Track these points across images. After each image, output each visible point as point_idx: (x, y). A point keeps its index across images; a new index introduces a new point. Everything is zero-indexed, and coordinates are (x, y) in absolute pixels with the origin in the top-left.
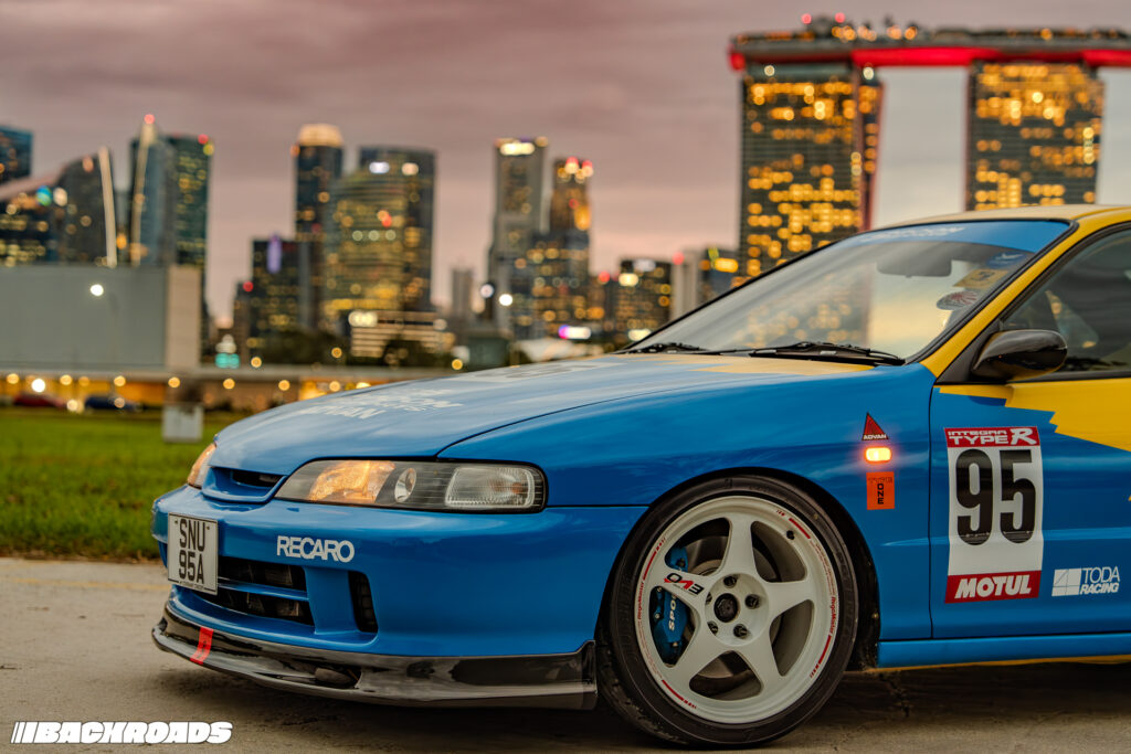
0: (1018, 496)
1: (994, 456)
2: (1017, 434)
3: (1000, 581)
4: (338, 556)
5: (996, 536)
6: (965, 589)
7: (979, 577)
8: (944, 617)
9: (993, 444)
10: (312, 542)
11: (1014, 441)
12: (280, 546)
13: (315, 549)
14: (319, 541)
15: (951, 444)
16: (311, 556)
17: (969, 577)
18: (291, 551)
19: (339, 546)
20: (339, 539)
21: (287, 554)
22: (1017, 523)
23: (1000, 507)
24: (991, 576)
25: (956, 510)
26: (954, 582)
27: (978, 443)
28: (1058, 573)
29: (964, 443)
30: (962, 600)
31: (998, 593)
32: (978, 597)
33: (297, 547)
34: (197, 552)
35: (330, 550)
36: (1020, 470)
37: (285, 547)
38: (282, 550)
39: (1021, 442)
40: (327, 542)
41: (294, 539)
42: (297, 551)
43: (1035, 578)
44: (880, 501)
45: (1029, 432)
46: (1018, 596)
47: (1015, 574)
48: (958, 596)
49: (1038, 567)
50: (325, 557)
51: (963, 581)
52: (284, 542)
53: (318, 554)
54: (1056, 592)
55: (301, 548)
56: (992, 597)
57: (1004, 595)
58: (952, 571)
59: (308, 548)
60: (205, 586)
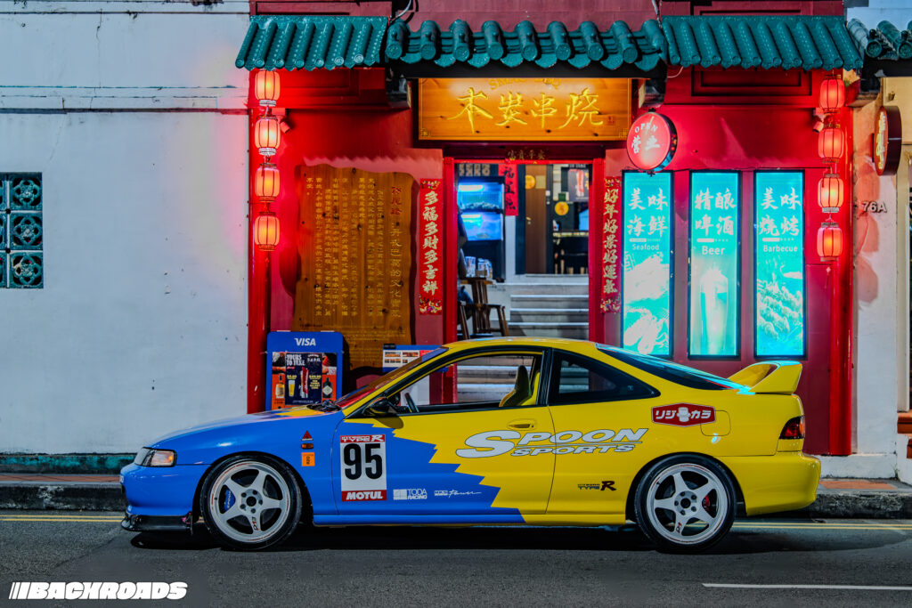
0: (374, 461)
1: (362, 446)
2: (374, 437)
3: (367, 494)
5: (364, 476)
6: (350, 497)
7: (357, 492)
8: (341, 507)
9: (362, 441)
11: (373, 440)
15: (343, 441)
17: (352, 492)
22: (374, 471)
23: (364, 465)
24: (362, 491)
25: (344, 467)
26: (345, 494)
27: (355, 441)
28: (395, 491)
29: (348, 441)
30: (350, 500)
31: (367, 498)
32: (357, 500)
36: (374, 452)
39: (376, 441)
43: (384, 493)
44: (308, 463)
45: (381, 436)
46: (377, 499)
47: (374, 491)
48: (348, 499)
49: (385, 488)
51: (349, 494)
54: (395, 498)
56: (364, 499)
57: (370, 499)
58: (343, 489)
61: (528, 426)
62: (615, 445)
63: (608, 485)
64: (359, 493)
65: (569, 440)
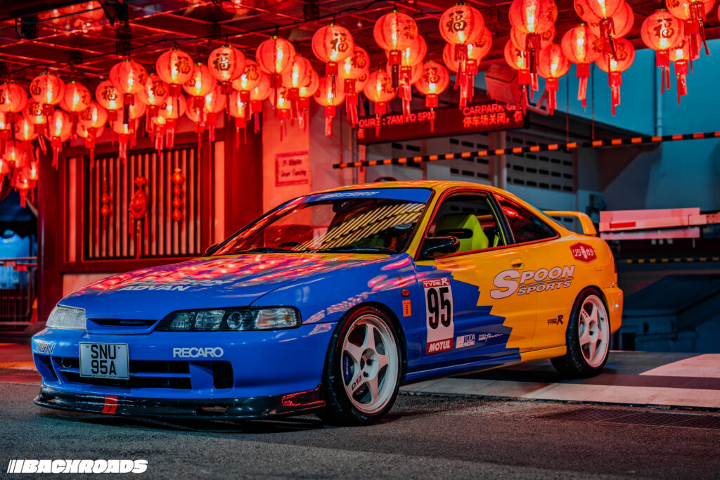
2: (443, 281)
3: (441, 343)
4: (213, 354)
5: (440, 325)
6: (432, 348)
7: (436, 342)
8: (426, 360)
9: (436, 286)
10: (197, 350)
11: (443, 284)
12: (175, 353)
13: (199, 352)
14: (201, 349)
16: (197, 356)
17: (433, 343)
18: (183, 354)
20: (214, 347)
21: (180, 356)
24: (439, 342)
25: (429, 314)
26: (429, 345)
27: (433, 285)
28: (458, 338)
29: (429, 286)
30: (431, 353)
31: (441, 349)
32: (435, 351)
33: (187, 353)
34: (109, 361)
35: (209, 352)
37: (179, 353)
38: (177, 355)
39: (445, 284)
40: (206, 349)
41: (184, 349)
42: (188, 354)
43: (451, 341)
45: (447, 280)
46: (447, 349)
47: (446, 340)
48: (429, 351)
49: (452, 337)
50: (205, 356)
51: (431, 345)
52: (177, 351)
53: (201, 355)
54: (458, 347)
55: (190, 352)
56: (439, 351)
57: (443, 349)
58: (428, 341)
59: (194, 352)
60: (117, 376)
61: (519, 265)
62: (563, 280)
63: (560, 317)
64: (438, 344)
65: (543, 278)
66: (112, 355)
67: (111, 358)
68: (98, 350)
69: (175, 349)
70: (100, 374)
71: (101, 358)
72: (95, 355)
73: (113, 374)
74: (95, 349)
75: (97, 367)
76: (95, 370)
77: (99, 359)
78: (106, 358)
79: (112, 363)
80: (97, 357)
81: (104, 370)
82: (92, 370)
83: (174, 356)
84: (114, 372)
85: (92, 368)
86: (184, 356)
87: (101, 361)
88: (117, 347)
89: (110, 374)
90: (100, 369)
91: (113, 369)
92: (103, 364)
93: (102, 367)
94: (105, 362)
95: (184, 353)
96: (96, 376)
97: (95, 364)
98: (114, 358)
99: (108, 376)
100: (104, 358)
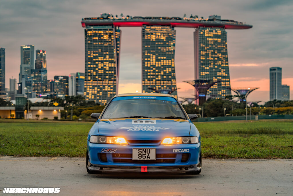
4: (186, 151)
10: (181, 150)
16: (181, 152)
19: (186, 150)
20: (186, 149)
21: (175, 152)
38: (174, 152)
40: (184, 149)
41: (177, 150)
50: (184, 151)
52: (175, 150)
55: (179, 151)
59: (180, 151)
60: (151, 159)
66: (148, 152)
67: (147, 153)
68: (142, 151)
69: (173, 150)
70: (142, 158)
71: (143, 153)
72: (140, 152)
73: (148, 159)
74: (140, 150)
75: (141, 156)
76: (140, 157)
77: (142, 154)
78: (145, 153)
79: (148, 155)
80: (141, 153)
81: (144, 157)
82: (139, 158)
83: (173, 152)
84: (149, 158)
85: (138, 157)
86: (177, 152)
87: (143, 155)
88: (151, 149)
89: (147, 158)
90: (142, 157)
91: (148, 157)
92: (144, 155)
93: (143, 156)
94: (145, 154)
95: (177, 151)
96: (140, 159)
97: (140, 155)
98: (150, 153)
99: (146, 159)
100: (144, 153)
